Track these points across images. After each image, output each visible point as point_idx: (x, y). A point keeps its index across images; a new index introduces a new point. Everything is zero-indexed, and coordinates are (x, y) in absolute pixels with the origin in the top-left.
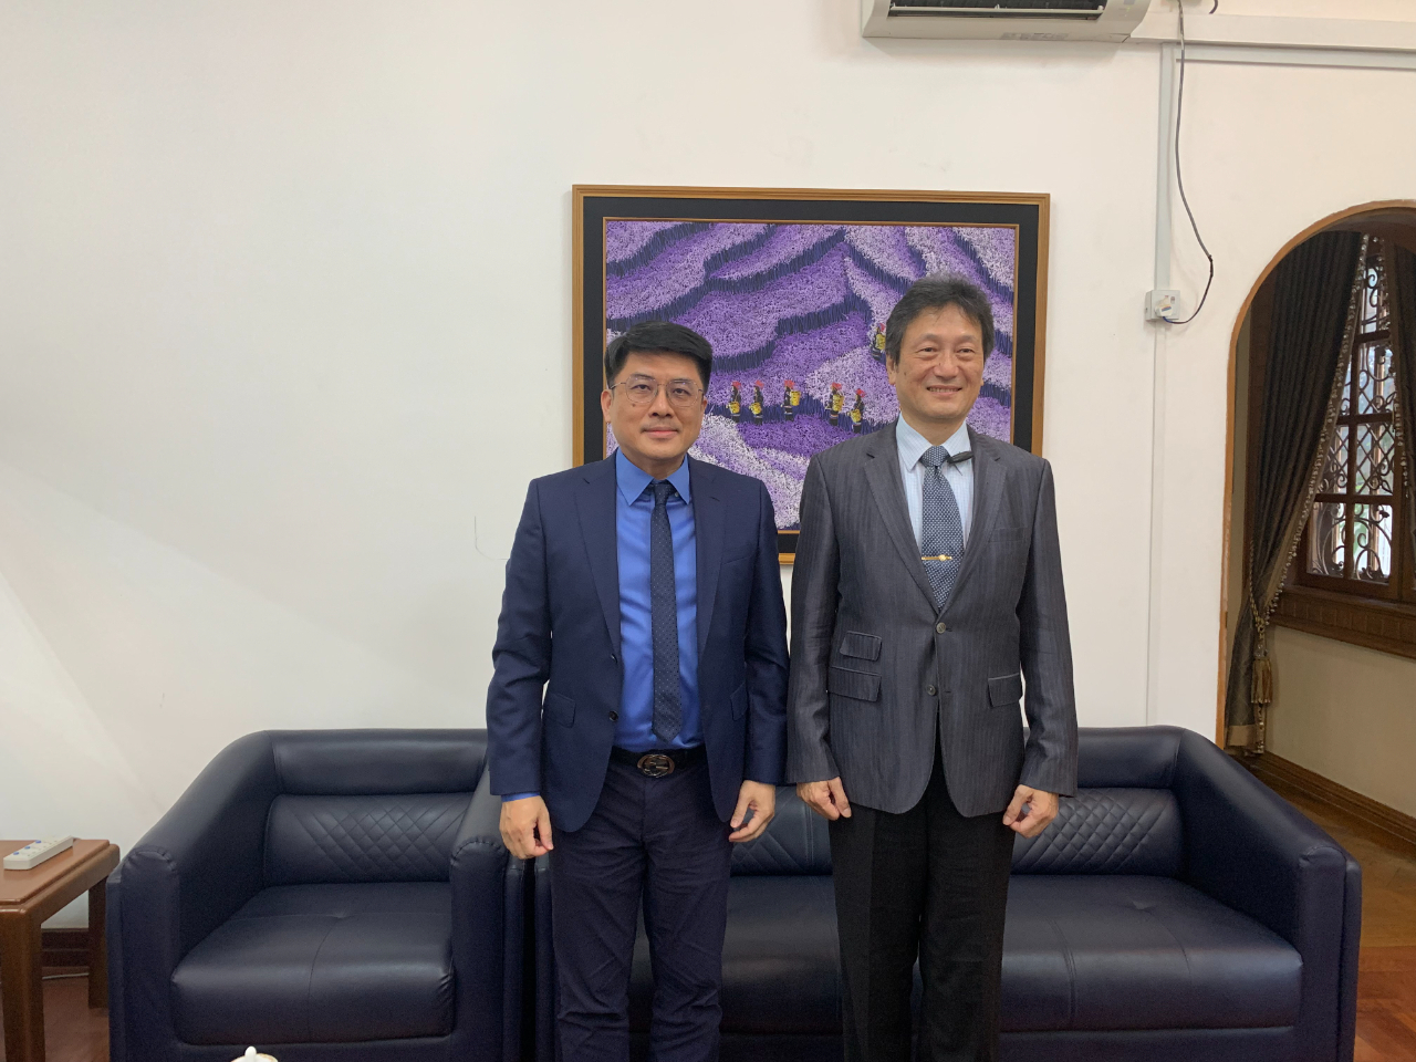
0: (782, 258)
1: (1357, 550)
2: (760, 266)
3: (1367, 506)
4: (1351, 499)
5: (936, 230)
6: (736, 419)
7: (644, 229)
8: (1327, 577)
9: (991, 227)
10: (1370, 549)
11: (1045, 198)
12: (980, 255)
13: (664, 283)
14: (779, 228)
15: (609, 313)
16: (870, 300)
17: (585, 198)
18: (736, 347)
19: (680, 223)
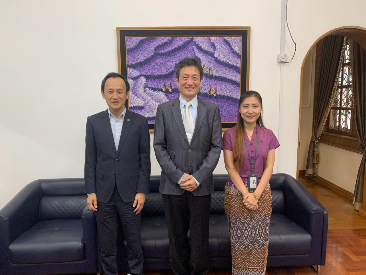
0: (176, 46)
1: (342, 122)
2: (170, 49)
3: (345, 111)
4: (341, 108)
5: (219, 38)
6: (165, 92)
7: (137, 39)
8: (334, 129)
9: (234, 37)
10: (345, 122)
11: (249, 28)
12: (231, 45)
13: (143, 54)
14: (175, 38)
15: (128, 63)
16: (201, 58)
17: (120, 31)
18: (164, 72)
19: (147, 37)
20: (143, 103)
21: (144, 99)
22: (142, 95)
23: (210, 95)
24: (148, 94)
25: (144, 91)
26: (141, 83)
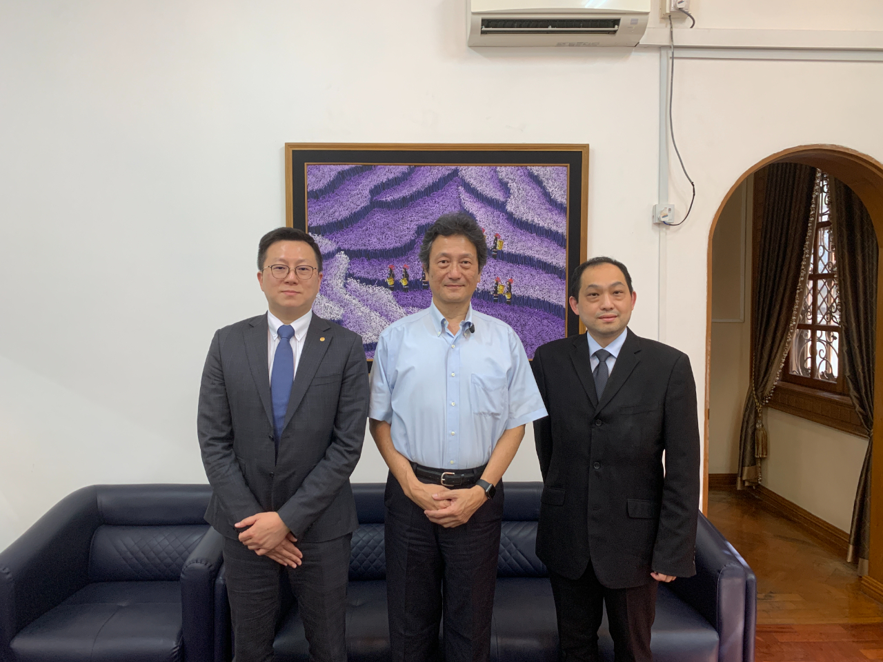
0: (419, 187)
1: (818, 360)
2: (405, 192)
3: (824, 332)
4: (815, 327)
5: (517, 168)
6: (392, 289)
7: (331, 170)
8: (802, 377)
9: (552, 166)
10: (827, 359)
11: (586, 147)
12: (544, 184)
13: (345, 203)
14: (417, 168)
15: (309, 222)
16: (475, 213)
17: (293, 151)
18: (391, 243)
19: (354, 166)
20: (342, 311)
21: (342, 304)
22: (338, 295)
23: (495, 297)
24: (353, 292)
25: (345, 286)
26: (338, 267)
